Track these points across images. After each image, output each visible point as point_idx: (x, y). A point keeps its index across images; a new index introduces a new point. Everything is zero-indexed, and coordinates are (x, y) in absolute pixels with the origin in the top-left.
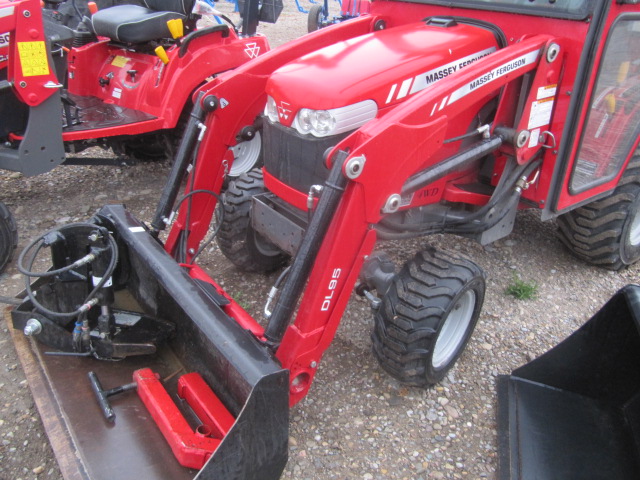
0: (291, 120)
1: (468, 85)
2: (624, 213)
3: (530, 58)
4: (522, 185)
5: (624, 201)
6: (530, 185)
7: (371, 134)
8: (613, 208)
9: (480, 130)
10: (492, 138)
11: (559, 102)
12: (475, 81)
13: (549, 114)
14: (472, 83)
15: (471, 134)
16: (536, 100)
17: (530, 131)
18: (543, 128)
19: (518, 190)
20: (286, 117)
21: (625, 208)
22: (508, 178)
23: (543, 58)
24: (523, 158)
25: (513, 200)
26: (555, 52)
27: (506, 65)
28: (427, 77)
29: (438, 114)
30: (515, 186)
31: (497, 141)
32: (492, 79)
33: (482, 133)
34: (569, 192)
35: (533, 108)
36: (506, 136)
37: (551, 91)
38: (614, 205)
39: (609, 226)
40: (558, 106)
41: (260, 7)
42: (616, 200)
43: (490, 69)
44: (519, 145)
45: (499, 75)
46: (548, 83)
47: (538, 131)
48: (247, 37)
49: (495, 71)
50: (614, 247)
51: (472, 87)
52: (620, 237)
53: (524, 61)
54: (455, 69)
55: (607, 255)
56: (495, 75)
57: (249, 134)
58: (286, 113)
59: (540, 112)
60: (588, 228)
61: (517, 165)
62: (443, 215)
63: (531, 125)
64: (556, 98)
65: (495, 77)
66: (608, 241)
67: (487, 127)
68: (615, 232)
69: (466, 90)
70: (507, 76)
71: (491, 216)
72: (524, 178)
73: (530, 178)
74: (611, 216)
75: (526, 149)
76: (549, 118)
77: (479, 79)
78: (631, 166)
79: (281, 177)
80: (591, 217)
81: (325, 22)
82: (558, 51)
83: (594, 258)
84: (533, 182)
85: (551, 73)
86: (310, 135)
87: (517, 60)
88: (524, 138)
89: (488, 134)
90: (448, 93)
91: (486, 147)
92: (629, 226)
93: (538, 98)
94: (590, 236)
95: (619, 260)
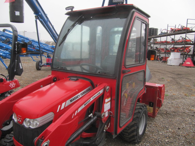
0: (22, 122)
1: (84, 105)
2: (136, 127)
3: (101, 92)
4: (105, 129)
5: (135, 123)
6: (108, 128)
7: (51, 131)
8: (133, 126)
9: (90, 116)
10: (94, 117)
11: (112, 101)
12: (86, 103)
13: (110, 106)
14: (85, 104)
15: (87, 118)
16: (105, 103)
17: (105, 112)
18: (109, 110)
19: (105, 130)
20: (20, 121)
21: (136, 125)
22: (101, 128)
23: (105, 91)
24: (104, 121)
25: (104, 134)
26: (108, 88)
27: (95, 95)
28: (70, 100)
29: (75, 117)
30: (103, 129)
31: (95, 117)
32: (91, 101)
33: (90, 117)
34: (120, 127)
35: (105, 105)
36: (98, 115)
37: (109, 99)
38: (133, 125)
39: (133, 131)
40: (112, 103)
41: (15, 71)
42: (133, 123)
43: (90, 98)
44: (102, 118)
45: (93, 99)
46: (108, 97)
47: (107, 111)
48: (10, 81)
49: (91, 98)
50: (136, 137)
51: (85, 105)
52: (136, 134)
53: (100, 93)
54: (79, 96)
55: (134, 140)
56: (92, 99)
57: (8, 123)
58: (20, 120)
59: (107, 106)
60: (127, 133)
61: (103, 123)
62: (82, 142)
63: (105, 110)
64: (111, 101)
65: (92, 100)
66: (133, 136)
67: (92, 114)
68: (135, 133)
69: (83, 106)
70: (95, 98)
71: (98, 141)
72: (106, 126)
73: (107, 126)
74: (133, 129)
75: (105, 118)
76: (110, 107)
77: (87, 102)
78: (135, 112)
79: (20, 142)
80: (127, 129)
81: (41, 65)
82: (109, 88)
83: (131, 141)
84: (109, 127)
85: (108, 94)
86: (30, 127)
87: (98, 93)
88: (104, 115)
89: (92, 116)
90: (77, 109)
91: (92, 120)
92: (138, 130)
93: (106, 102)
94: (128, 135)
95: (138, 141)
